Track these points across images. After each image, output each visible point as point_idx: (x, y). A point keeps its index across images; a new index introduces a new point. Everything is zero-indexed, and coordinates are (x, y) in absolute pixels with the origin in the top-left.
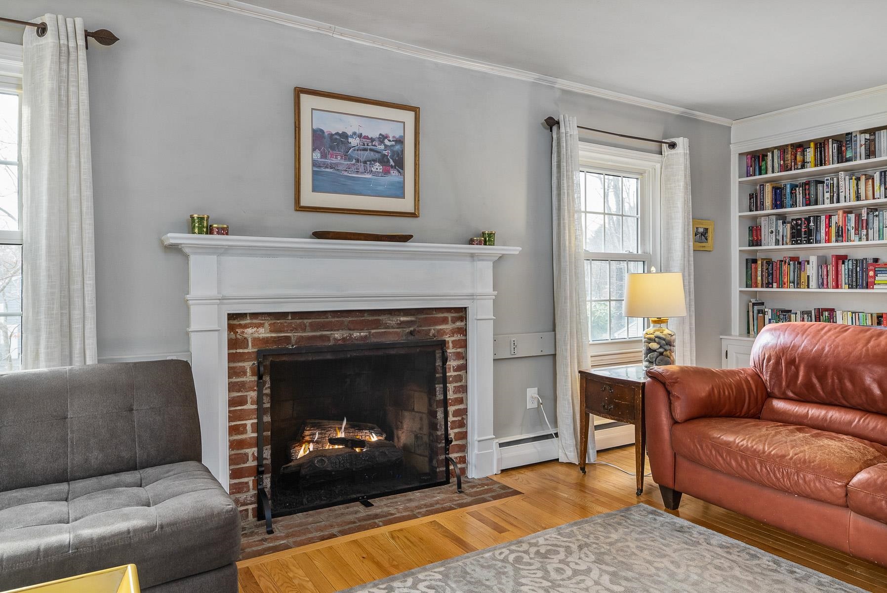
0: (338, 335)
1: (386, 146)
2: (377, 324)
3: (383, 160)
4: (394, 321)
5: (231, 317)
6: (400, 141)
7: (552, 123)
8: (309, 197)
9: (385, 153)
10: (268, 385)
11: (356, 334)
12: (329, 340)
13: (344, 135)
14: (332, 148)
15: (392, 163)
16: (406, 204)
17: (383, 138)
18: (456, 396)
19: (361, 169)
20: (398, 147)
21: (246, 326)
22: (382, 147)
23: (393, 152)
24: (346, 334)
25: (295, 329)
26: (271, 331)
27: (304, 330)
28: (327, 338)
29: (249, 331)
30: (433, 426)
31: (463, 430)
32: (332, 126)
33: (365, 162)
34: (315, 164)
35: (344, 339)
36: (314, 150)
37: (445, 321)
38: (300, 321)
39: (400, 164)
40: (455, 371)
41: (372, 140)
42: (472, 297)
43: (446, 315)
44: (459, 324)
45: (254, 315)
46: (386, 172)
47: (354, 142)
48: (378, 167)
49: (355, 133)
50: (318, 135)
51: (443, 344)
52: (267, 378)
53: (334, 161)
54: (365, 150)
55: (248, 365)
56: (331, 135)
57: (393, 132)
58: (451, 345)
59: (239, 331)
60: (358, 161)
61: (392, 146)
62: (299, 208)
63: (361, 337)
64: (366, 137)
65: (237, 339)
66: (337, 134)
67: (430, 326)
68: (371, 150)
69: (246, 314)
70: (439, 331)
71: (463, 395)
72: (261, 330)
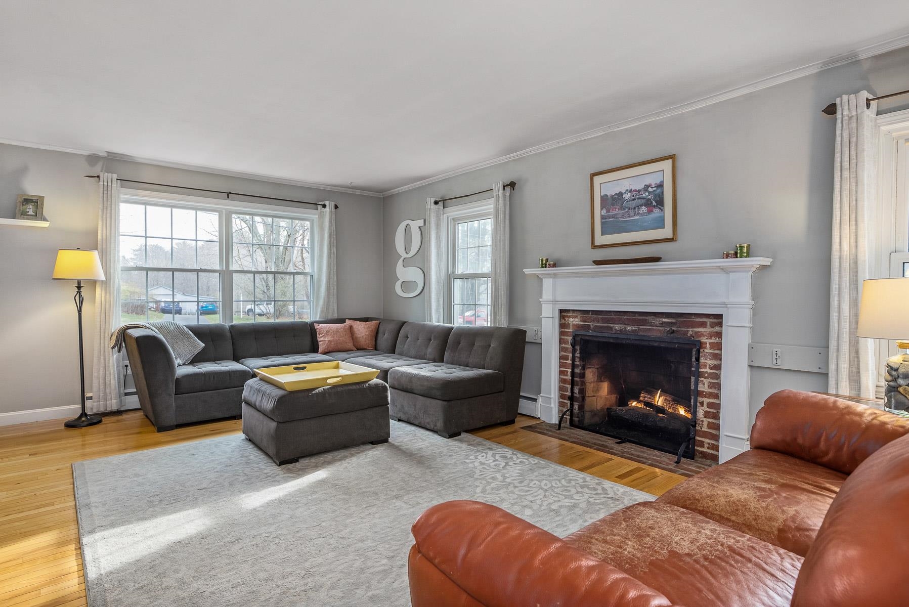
0: (617, 327)
1: (650, 193)
2: (645, 322)
3: (648, 204)
4: (657, 321)
5: (561, 311)
6: (661, 186)
8: (600, 239)
9: (649, 197)
10: (578, 352)
11: (629, 328)
12: (612, 330)
13: (621, 194)
14: (613, 205)
15: (654, 203)
16: (667, 232)
17: (646, 188)
18: (710, 390)
19: (632, 214)
20: (659, 190)
21: (569, 317)
22: (647, 194)
23: (655, 196)
24: (622, 327)
25: (593, 321)
26: (581, 321)
27: (598, 322)
28: (611, 328)
29: (571, 319)
31: (717, 421)
32: (611, 191)
33: (635, 208)
34: (603, 217)
35: (621, 331)
36: (602, 209)
37: (703, 325)
38: (596, 316)
39: (660, 203)
40: (710, 368)
41: (639, 191)
42: (724, 305)
43: (705, 320)
44: (717, 329)
45: (574, 311)
46: (650, 212)
47: (626, 196)
48: (644, 209)
49: (627, 190)
50: (604, 199)
51: (700, 346)
52: (578, 348)
53: (614, 212)
54: (635, 199)
55: (570, 339)
56: (612, 196)
57: (653, 180)
58: (708, 346)
59: (566, 319)
60: (629, 209)
61: (655, 190)
62: (594, 247)
63: (633, 330)
64: (635, 191)
65: (565, 323)
66: (616, 194)
67: (688, 327)
68: (638, 198)
69: (570, 310)
70: (696, 333)
71: (717, 391)
72: (576, 320)
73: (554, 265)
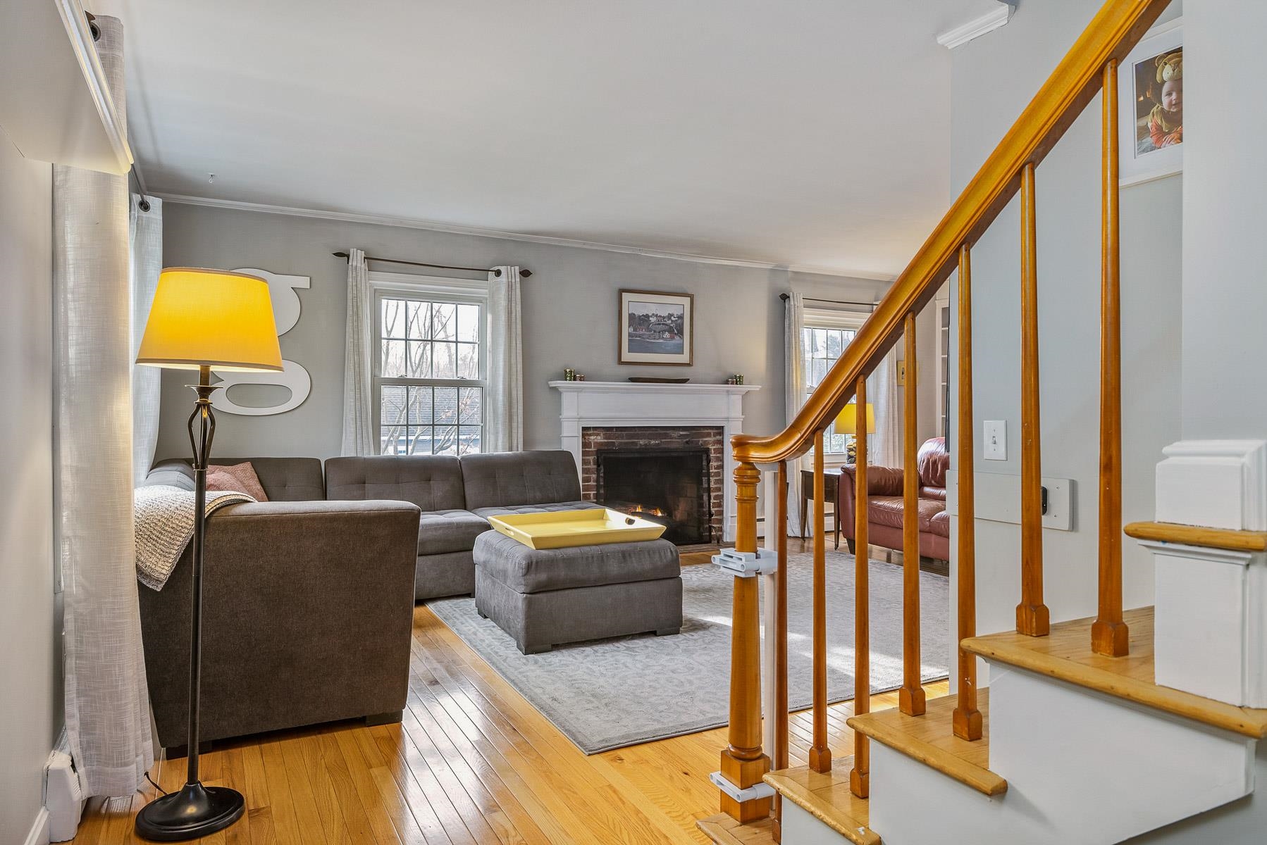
0: (642, 442)
1: (672, 321)
2: (666, 436)
3: (670, 330)
4: (675, 434)
5: (584, 429)
6: (681, 317)
7: (785, 297)
8: (627, 356)
9: (672, 325)
10: (602, 471)
11: (653, 442)
12: (637, 445)
13: (647, 316)
14: (640, 324)
15: (676, 332)
16: (684, 358)
17: (670, 316)
18: (716, 486)
19: (657, 337)
20: (679, 321)
21: (590, 435)
22: (670, 322)
23: (676, 324)
24: (646, 441)
25: (617, 438)
26: (604, 439)
27: (622, 438)
28: (636, 444)
29: (592, 437)
30: (701, 505)
31: (721, 509)
32: (639, 311)
33: (659, 332)
34: (630, 335)
35: (646, 445)
36: (629, 327)
37: (709, 435)
38: (620, 433)
39: (681, 332)
40: (715, 469)
41: (664, 318)
42: (727, 419)
43: (709, 431)
44: (719, 437)
45: (595, 428)
46: (672, 338)
47: (653, 320)
48: (667, 335)
49: (653, 314)
50: (632, 316)
51: (707, 451)
52: (602, 467)
53: (641, 332)
54: (659, 324)
55: (591, 458)
56: (640, 316)
57: (676, 311)
58: (712, 451)
59: (587, 437)
60: (655, 331)
61: (676, 320)
62: (620, 362)
63: (656, 444)
64: (660, 316)
65: (586, 442)
66: (643, 315)
67: (699, 438)
68: (663, 324)
69: (590, 427)
70: (705, 442)
71: (721, 486)
72: (599, 437)
73: (582, 379)
